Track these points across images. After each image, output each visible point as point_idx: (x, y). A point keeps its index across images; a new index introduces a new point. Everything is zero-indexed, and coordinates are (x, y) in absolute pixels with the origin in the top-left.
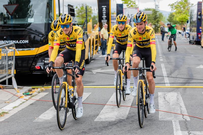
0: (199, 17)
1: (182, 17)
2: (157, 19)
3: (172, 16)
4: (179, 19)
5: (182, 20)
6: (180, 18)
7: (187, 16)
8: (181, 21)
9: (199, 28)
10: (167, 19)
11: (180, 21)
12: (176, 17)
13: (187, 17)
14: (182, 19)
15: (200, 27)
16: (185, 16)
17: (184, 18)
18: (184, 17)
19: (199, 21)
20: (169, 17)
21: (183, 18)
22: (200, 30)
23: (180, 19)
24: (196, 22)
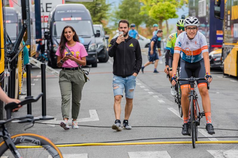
0: (217, 9)
1: (162, 7)
2: (98, 12)
3: (128, 6)
4: (154, 12)
5: (162, 15)
6: (156, 10)
7: (172, 5)
8: (158, 16)
9: (216, 33)
10: (118, 13)
11: (156, 18)
12: (144, 9)
13: (172, 8)
14: (161, 13)
15: (218, 31)
16: (169, 6)
17: (165, 11)
18: (166, 7)
19: (216, 16)
20: (120, 8)
21: (163, 10)
22: (216, 39)
23: (157, 12)
24: (207, 19)
